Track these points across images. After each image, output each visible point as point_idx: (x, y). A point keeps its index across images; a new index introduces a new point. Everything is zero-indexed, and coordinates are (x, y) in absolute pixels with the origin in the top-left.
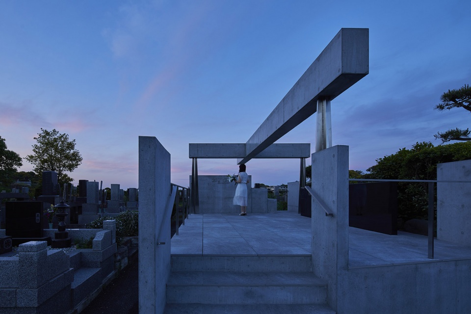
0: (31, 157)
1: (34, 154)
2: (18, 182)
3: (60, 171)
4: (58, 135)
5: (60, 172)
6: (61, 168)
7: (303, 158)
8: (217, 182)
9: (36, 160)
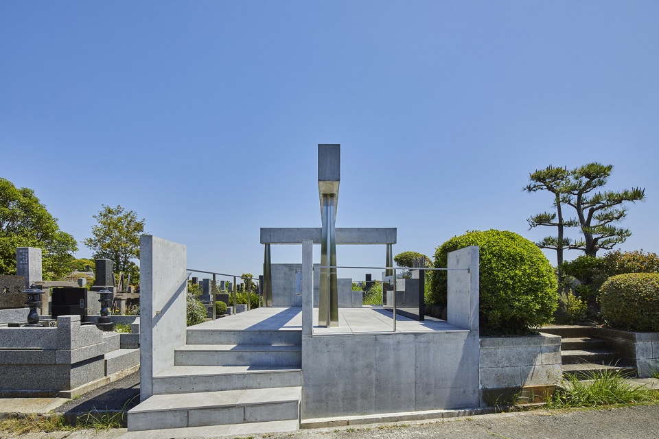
0: (91, 240)
1: (93, 237)
2: (76, 273)
3: (126, 258)
4: (124, 213)
5: (126, 260)
6: (127, 255)
7: (389, 245)
8: (294, 271)
9: (96, 245)
